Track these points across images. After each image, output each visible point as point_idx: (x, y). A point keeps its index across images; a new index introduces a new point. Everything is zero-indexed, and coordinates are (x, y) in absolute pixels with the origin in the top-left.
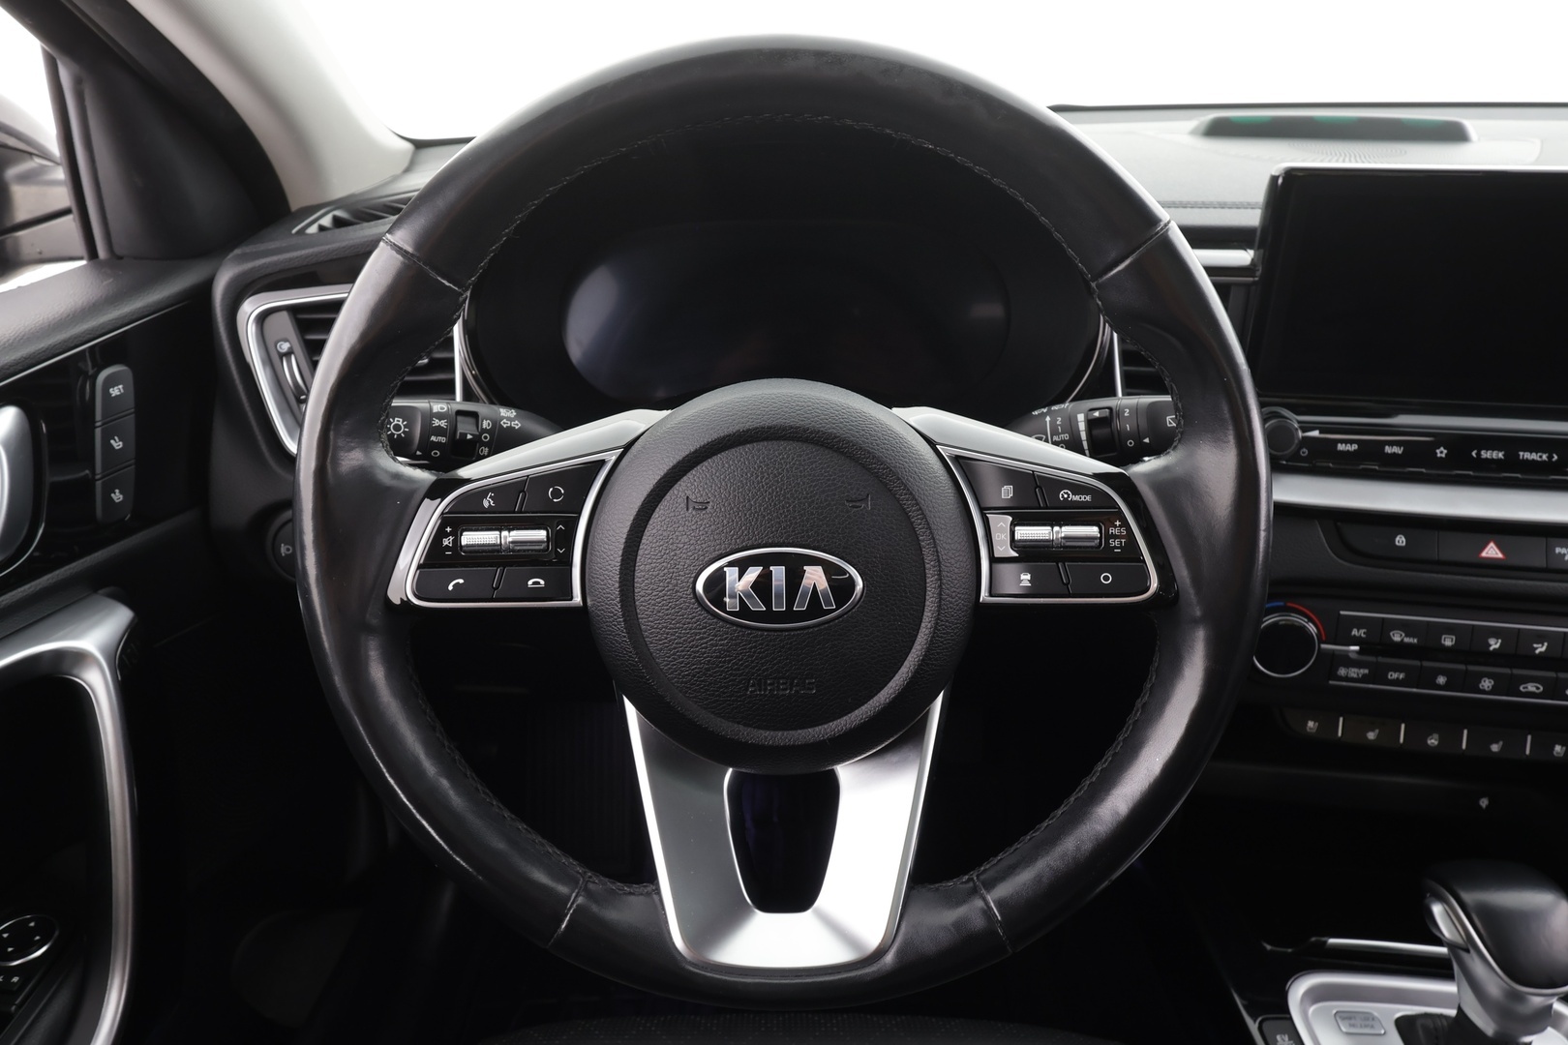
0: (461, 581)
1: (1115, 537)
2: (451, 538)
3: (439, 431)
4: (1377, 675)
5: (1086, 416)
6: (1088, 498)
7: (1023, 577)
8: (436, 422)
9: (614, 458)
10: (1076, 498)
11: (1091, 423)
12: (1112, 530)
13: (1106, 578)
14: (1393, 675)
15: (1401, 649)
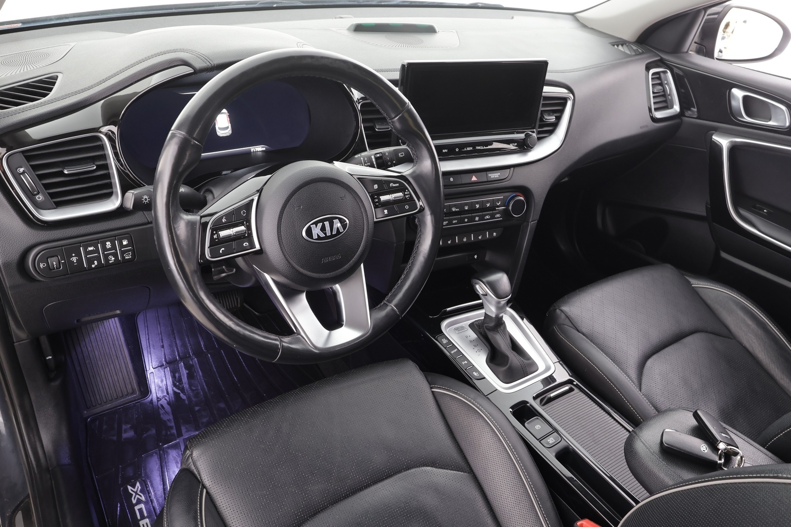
0: (223, 249)
1: (407, 195)
2: (216, 235)
4: (450, 222)
5: (375, 157)
6: (398, 185)
7: (385, 211)
9: (257, 198)
10: (395, 185)
11: (376, 159)
12: (406, 193)
13: (407, 207)
14: (454, 222)
15: (456, 213)
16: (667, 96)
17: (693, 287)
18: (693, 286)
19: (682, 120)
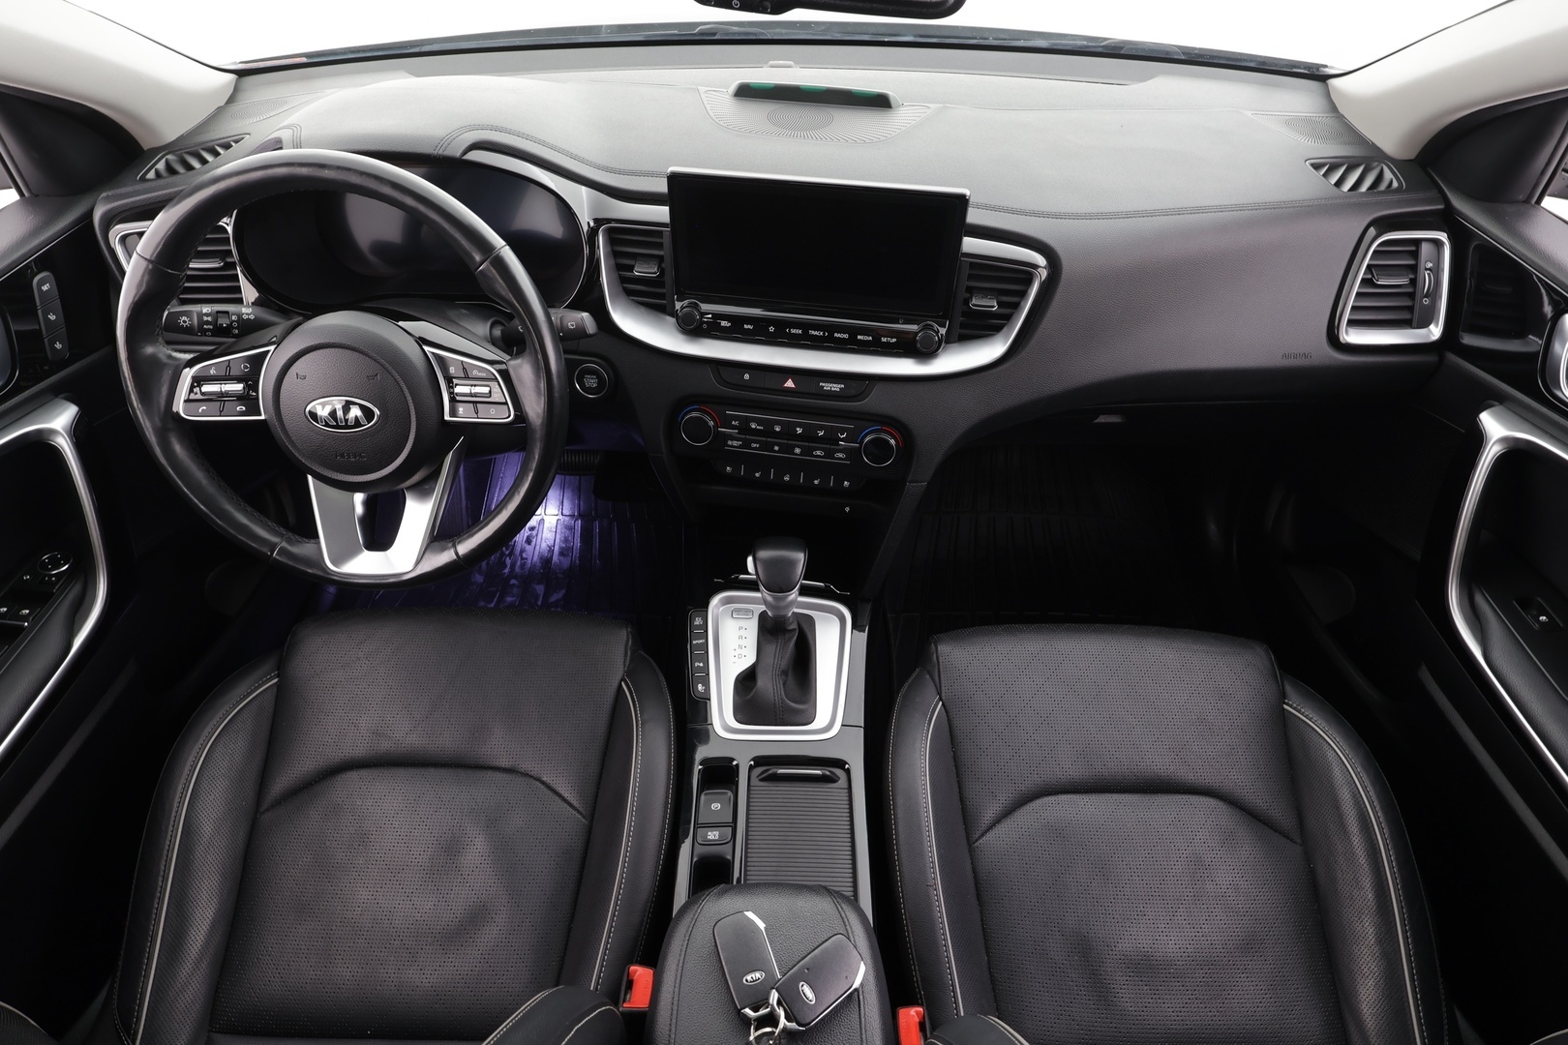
0: (205, 408)
2: (197, 388)
3: (207, 323)
4: (746, 444)
8: (205, 318)
9: (272, 351)
14: (754, 445)
15: (757, 433)
16: (1418, 296)
17: (1284, 709)
18: (1285, 706)
19: (1442, 358)
